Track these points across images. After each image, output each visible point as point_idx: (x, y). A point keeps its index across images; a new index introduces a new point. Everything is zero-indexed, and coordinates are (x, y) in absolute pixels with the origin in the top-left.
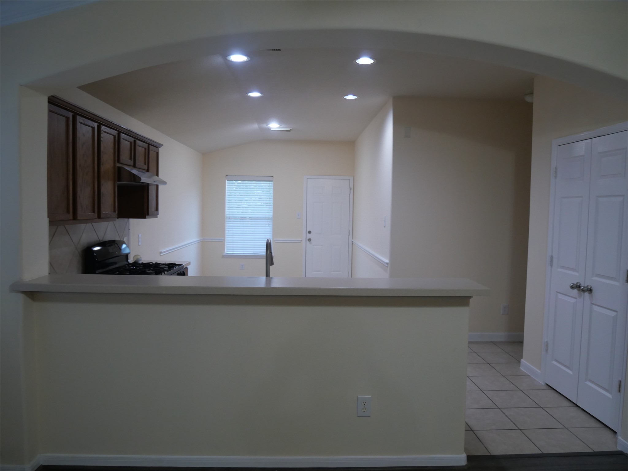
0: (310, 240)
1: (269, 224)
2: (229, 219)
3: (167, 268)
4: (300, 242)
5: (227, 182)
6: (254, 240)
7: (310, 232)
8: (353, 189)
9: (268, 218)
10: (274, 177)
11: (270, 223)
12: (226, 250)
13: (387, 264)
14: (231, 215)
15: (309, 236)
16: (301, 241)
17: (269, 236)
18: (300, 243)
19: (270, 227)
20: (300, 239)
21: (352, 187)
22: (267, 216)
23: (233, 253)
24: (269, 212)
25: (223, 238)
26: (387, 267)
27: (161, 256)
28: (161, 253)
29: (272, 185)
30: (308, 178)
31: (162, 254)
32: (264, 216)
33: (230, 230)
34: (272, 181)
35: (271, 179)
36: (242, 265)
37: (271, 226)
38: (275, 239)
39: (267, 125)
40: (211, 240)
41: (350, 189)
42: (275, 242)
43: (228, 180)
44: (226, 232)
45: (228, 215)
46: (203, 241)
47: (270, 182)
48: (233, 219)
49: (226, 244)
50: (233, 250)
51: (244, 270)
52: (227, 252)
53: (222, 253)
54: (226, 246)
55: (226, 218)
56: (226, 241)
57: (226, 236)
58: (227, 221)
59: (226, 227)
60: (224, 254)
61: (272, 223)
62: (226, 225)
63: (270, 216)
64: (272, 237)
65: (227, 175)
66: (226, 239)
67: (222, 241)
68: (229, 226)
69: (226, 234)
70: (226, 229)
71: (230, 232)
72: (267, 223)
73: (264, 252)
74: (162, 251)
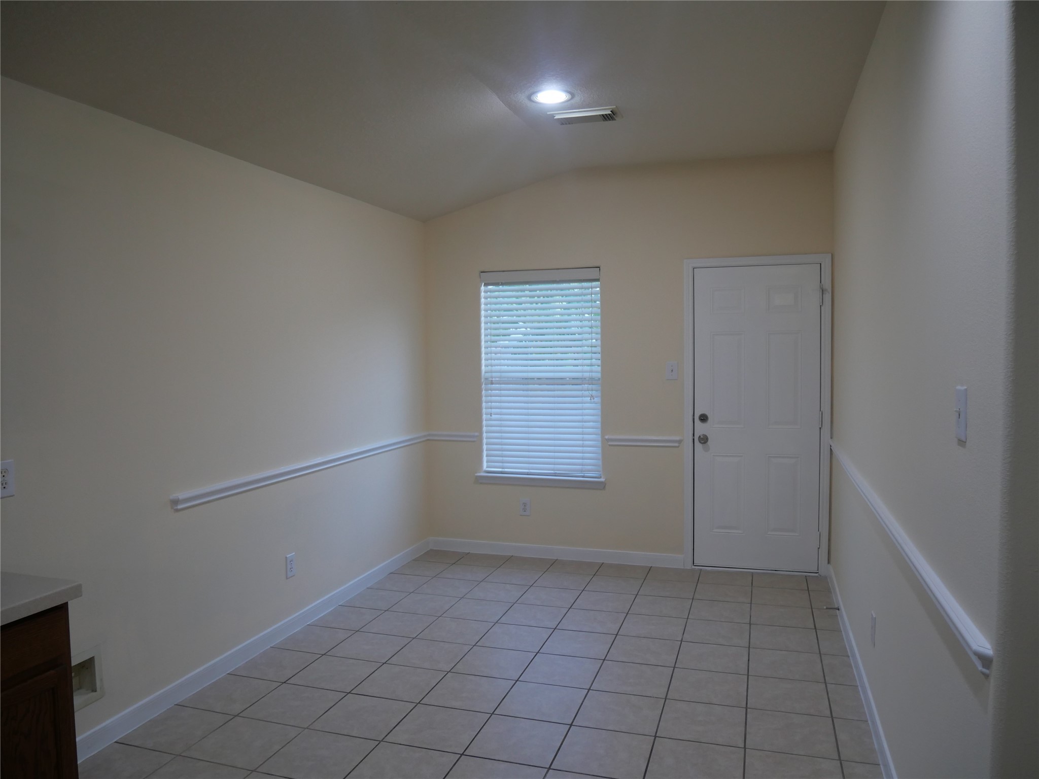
0: (704, 440)
1: (592, 396)
2: (492, 383)
4: (677, 445)
5: (483, 288)
6: (555, 439)
7: (704, 418)
8: (830, 290)
9: (591, 381)
10: (602, 269)
11: (594, 393)
12: (485, 464)
13: (986, 661)
14: (494, 374)
15: (701, 428)
16: (680, 442)
17: (593, 428)
18: (678, 447)
20: (678, 438)
21: (827, 284)
22: (587, 375)
23: (502, 473)
24: (591, 365)
25: (476, 434)
26: (987, 676)
27: (177, 510)
28: (175, 502)
29: (599, 290)
30: (695, 265)
31: (180, 507)
32: (580, 375)
33: (494, 411)
34: (596, 280)
35: (594, 273)
36: (525, 505)
37: (597, 400)
38: (607, 437)
40: (449, 438)
41: (823, 291)
42: (610, 443)
43: (486, 285)
44: (484, 417)
45: (489, 375)
46: (428, 440)
47: (594, 284)
48: (501, 384)
49: (485, 447)
50: (503, 463)
51: (529, 516)
52: (487, 468)
53: (476, 473)
54: (485, 453)
55: (483, 380)
56: (485, 441)
57: (484, 429)
58: (486, 390)
59: (484, 405)
60: (480, 473)
61: (599, 394)
62: (484, 399)
63: (594, 375)
64: (599, 431)
65: (482, 270)
66: (485, 435)
67: (474, 441)
68: (491, 402)
69: (484, 423)
70: (484, 411)
71: (493, 416)
72: (587, 393)
73: (582, 471)
74: (182, 495)
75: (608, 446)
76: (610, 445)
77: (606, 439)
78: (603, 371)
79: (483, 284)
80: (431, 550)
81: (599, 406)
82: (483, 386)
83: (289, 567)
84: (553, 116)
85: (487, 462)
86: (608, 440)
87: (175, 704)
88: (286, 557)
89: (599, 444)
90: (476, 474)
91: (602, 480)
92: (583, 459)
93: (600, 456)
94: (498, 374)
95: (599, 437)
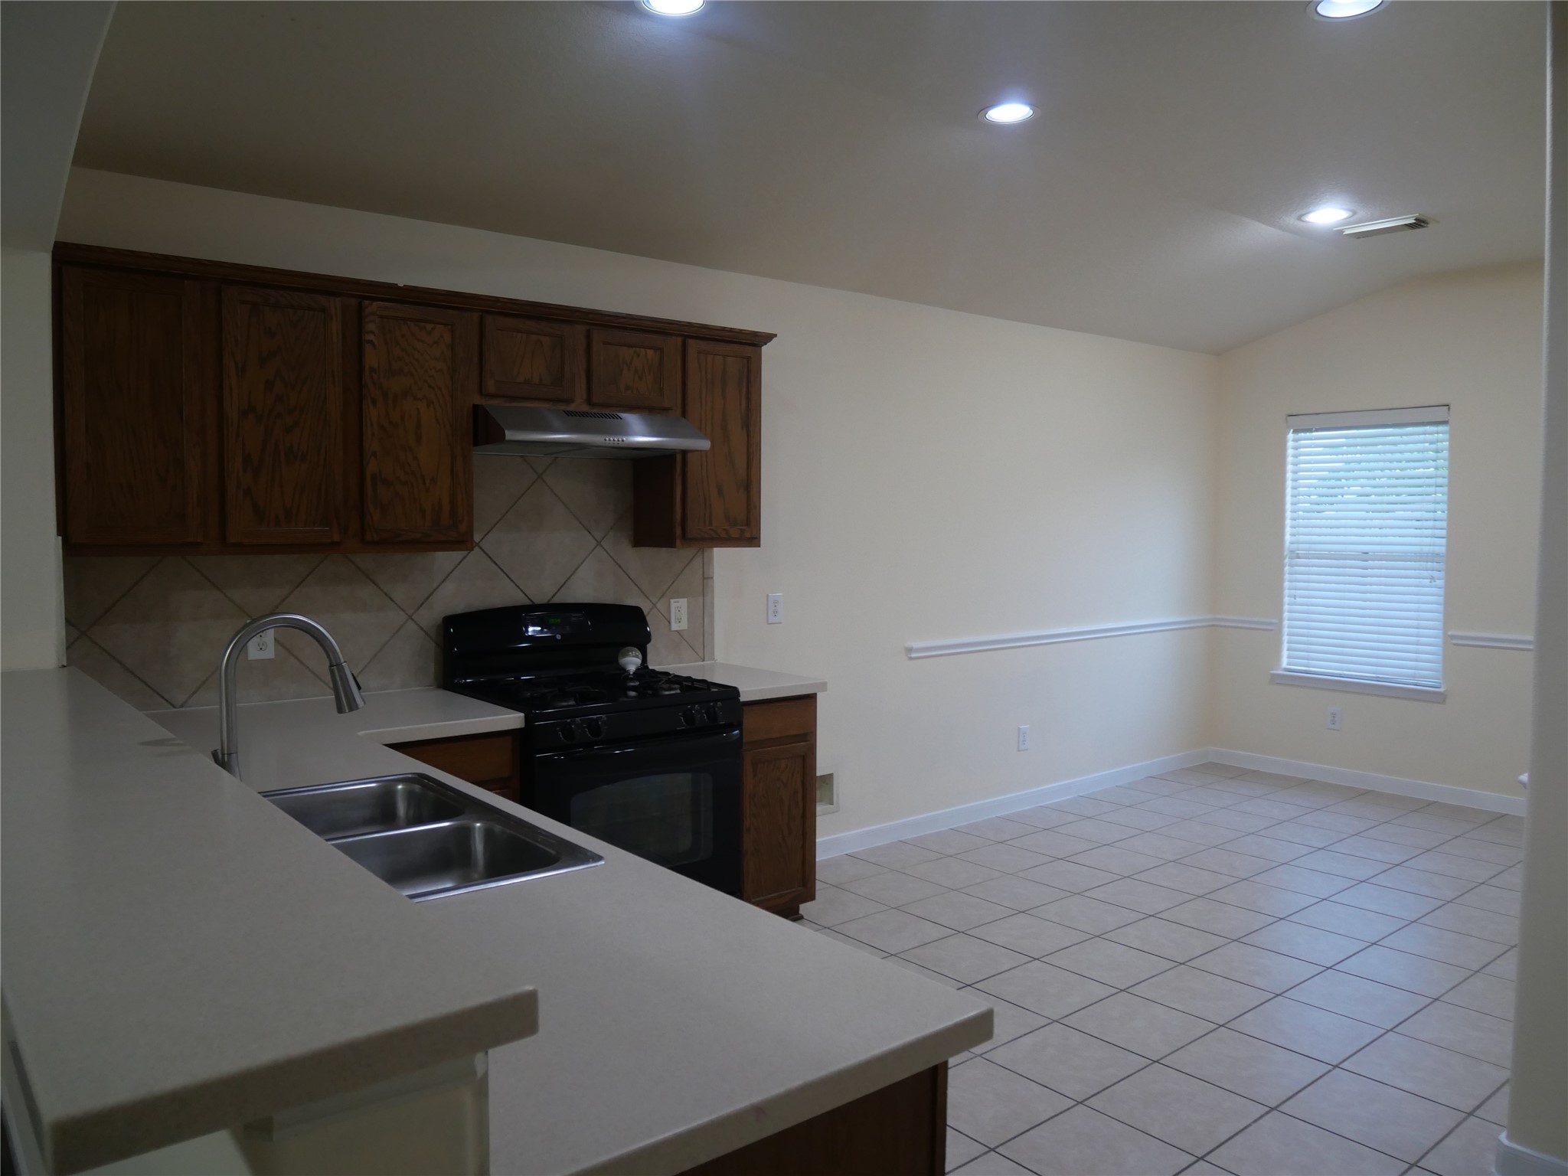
1: (1432, 578)
2: (1299, 558)
3: (678, 691)
5: (1291, 436)
9: (1433, 557)
10: (1451, 407)
11: (1435, 574)
12: (1285, 660)
14: (1301, 546)
17: (1432, 620)
19: (1436, 587)
22: (1428, 549)
23: (1306, 672)
24: (1437, 537)
25: (1274, 621)
27: (911, 659)
28: (909, 650)
29: (1447, 436)
31: (913, 655)
32: (1417, 549)
33: (1299, 592)
34: (1445, 423)
35: (1440, 414)
36: (1334, 715)
37: (1439, 583)
38: (1450, 633)
39: (1299, 218)
40: (1240, 625)
42: (1454, 642)
43: (1296, 431)
44: (1286, 600)
45: (1294, 546)
46: (1213, 626)
47: (1441, 428)
48: (1309, 559)
49: (1286, 638)
50: (1308, 659)
51: (1338, 730)
52: (1289, 664)
53: (1272, 670)
54: (1285, 646)
55: (1286, 553)
56: (1286, 630)
57: (1286, 615)
58: (1291, 566)
59: (1286, 584)
60: (1276, 670)
61: (1442, 574)
62: (1287, 576)
63: (1437, 549)
64: (1440, 624)
65: (1290, 413)
66: (1286, 623)
67: (1271, 630)
68: (1295, 581)
69: (1286, 607)
70: (1286, 592)
71: (1299, 600)
72: (1425, 573)
73: (1414, 677)
74: (916, 645)
75: (1452, 644)
76: (1455, 644)
77: (1449, 636)
78: (1448, 546)
79: (1292, 430)
80: (1211, 763)
81: (1441, 591)
82: (1287, 561)
83: (1021, 739)
84: (1342, 231)
85: (1289, 657)
86: (1452, 637)
87: (901, 839)
88: (1019, 729)
89: (1439, 641)
90: (1272, 672)
91: (1441, 690)
92: (1416, 660)
93: (1440, 658)
94: (1306, 546)
95: (1440, 633)
